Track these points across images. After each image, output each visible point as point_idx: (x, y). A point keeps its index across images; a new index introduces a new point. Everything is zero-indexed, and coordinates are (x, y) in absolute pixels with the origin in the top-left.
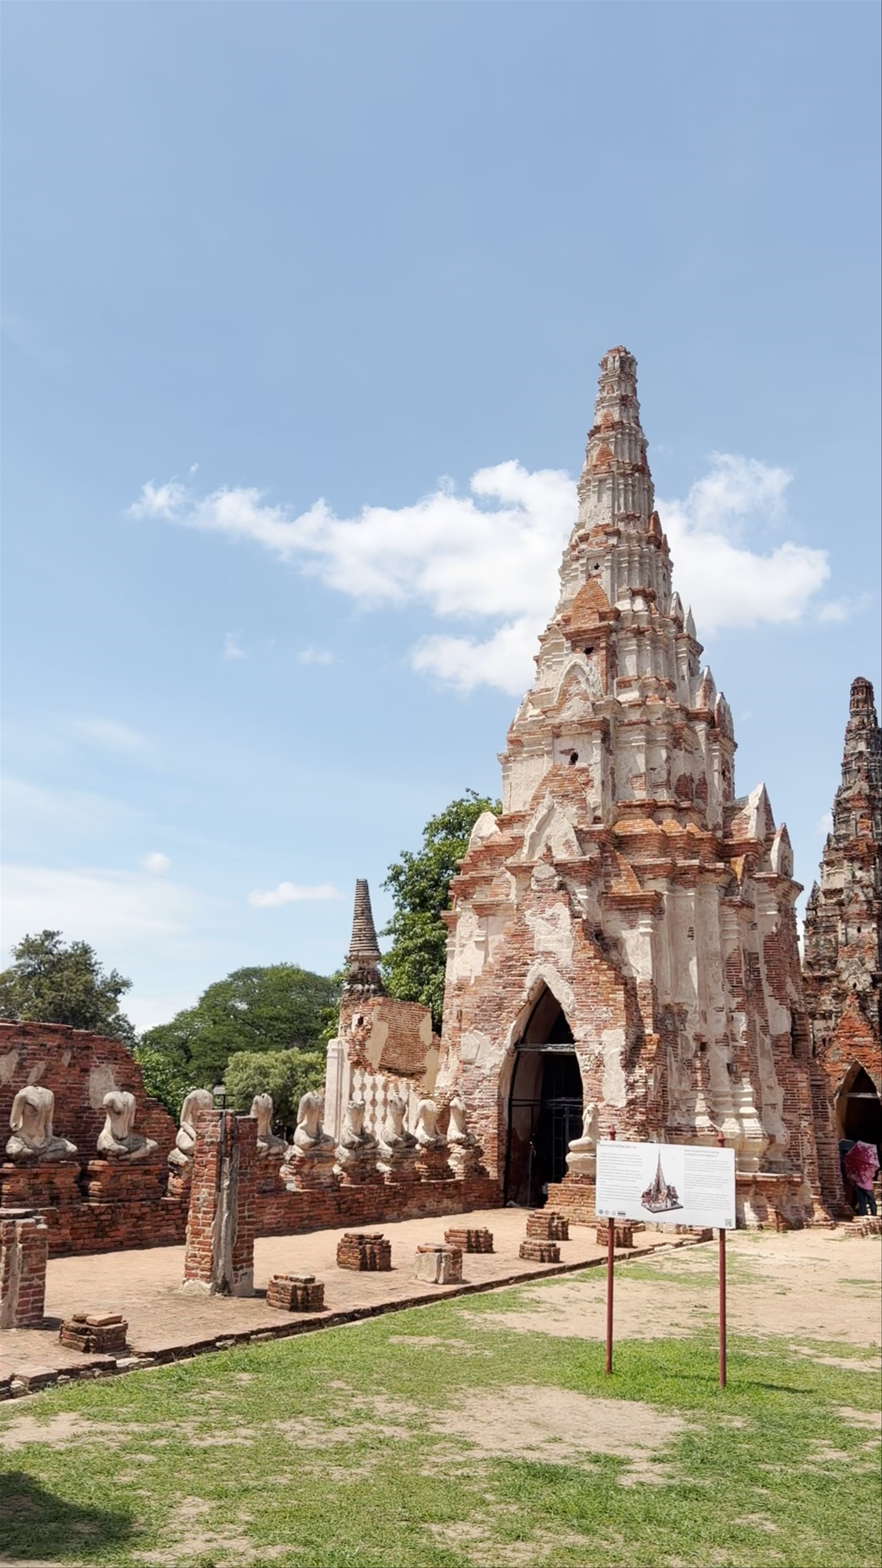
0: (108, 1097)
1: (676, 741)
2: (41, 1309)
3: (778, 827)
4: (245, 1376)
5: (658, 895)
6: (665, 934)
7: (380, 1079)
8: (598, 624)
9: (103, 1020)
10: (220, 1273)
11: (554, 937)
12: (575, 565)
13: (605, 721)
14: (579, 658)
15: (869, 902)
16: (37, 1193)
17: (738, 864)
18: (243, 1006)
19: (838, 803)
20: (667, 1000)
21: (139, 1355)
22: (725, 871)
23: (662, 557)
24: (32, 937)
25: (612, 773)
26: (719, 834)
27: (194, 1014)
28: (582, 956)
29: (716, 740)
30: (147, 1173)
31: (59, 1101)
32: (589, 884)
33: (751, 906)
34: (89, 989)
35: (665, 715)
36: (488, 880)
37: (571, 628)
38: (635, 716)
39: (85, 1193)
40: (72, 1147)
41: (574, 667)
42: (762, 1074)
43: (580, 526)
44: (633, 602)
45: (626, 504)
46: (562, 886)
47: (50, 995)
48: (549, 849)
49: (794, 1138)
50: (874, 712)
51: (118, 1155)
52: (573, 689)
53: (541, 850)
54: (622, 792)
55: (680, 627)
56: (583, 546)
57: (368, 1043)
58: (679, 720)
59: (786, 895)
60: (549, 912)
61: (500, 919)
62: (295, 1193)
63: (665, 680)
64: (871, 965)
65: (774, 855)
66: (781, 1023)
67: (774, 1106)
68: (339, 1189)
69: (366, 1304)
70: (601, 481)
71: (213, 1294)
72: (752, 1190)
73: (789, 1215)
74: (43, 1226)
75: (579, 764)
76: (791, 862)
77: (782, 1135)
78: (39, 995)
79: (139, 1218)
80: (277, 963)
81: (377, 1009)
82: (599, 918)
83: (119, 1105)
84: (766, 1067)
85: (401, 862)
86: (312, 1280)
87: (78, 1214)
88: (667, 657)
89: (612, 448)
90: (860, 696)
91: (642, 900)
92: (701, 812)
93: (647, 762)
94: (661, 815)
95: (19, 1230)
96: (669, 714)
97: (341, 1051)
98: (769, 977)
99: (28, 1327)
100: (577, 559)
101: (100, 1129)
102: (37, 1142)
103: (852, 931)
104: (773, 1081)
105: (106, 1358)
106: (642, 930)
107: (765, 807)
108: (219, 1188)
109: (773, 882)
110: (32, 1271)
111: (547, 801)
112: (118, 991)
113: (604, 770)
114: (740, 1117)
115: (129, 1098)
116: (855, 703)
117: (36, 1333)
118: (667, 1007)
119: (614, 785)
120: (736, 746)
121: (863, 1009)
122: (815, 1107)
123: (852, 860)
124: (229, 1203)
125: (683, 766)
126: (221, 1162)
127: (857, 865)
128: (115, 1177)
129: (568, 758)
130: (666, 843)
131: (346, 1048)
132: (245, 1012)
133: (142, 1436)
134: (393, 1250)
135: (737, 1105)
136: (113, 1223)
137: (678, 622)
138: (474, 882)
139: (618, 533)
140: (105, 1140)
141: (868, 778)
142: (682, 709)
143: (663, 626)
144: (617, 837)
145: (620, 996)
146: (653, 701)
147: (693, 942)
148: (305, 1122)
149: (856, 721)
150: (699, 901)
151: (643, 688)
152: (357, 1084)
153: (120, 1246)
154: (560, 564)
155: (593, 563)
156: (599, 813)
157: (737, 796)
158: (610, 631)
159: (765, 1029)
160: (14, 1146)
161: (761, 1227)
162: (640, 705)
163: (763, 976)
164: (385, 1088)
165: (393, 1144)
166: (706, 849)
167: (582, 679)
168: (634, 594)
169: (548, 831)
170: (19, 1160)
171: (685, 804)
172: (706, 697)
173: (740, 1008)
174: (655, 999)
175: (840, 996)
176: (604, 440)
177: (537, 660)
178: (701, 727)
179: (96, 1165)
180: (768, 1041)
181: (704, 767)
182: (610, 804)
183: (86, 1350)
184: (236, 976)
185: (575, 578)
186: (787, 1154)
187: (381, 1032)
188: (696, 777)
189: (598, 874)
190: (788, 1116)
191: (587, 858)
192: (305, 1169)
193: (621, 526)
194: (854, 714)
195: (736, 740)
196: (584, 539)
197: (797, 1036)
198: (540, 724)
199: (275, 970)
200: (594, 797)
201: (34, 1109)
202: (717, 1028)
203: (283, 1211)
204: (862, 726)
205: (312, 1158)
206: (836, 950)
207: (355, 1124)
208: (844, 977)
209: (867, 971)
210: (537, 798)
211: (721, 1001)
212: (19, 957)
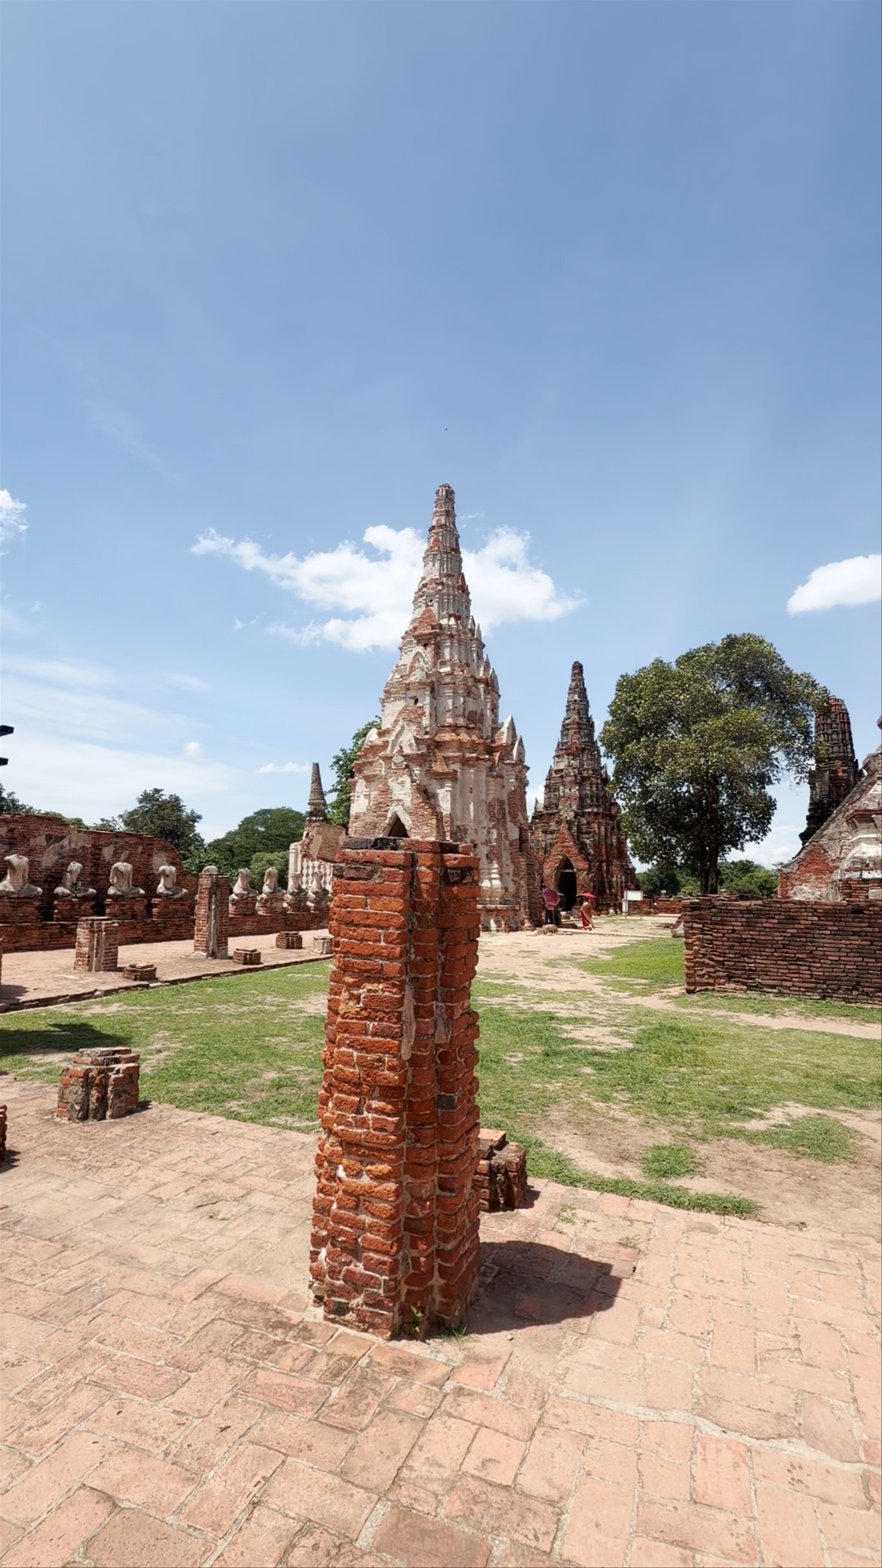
0: (162, 868)
1: (469, 693)
2: (116, 963)
3: (519, 738)
4: (210, 989)
5: (455, 771)
6: (458, 791)
7: (317, 863)
8: (431, 631)
9: (187, 836)
10: (211, 948)
11: (403, 792)
12: (420, 600)
13: (432, 682)
14: (420, 649)
15: (575, 776)
16: (124, 913)
17: (497, 755)
18: (262, 829)
19: (564, 726)
20: (458, 823)
21: (162, 982)
22: (489, 760)
23: (465, 596)
24: (148, 792)
25: (436, 709)
26: (489, 741)
27: (236, 833)
28: (416, 802)
29: (489, 693)
30: (183, 905)
31: (136, 870)
32: (421, 766)
33: (502, 777)
34: (179, 819)
35: (463, 680)
36: (371, 763)
37: (418, 632)
38: (448, 680)
39: (150, 914)
40: (142, 892)
41: (418, 653)
42: (504, 859)
43: (423, 579)
44: (449, 620)
45: (447, 568)
46: (407, 767)
47: (158, 822)
48: (401, 748)
49: (517, 889)
50: (583, 680)
51: (167, 896)
52: (417, 665)
53: (397, 748)
54: (440, 719)
55: (473, 635)
56: (424, 590)
57: (311, 846)
58: (470, 682)
59: (520, 772)
60: (400, 779)
61: (376, 783)
62: (262, 916)
63: (464, 661)
64: (574, 807)
65: (515, 752)
66: (515, 834)
67: (508, 874)
68: (285, 914)
69: (283, 962)
70: (435, 555)
71: (207, 958)
72: (495, 913)
73: (513, 925)
74: (116, 925)
75: (419, 704)
76: (524, 756)
77: (512, 888)
78: (152, 822)
79: (179, 926)
80: (280, 807)
81: (316, 828)
82: (426, 783)
83: (168, 872)
84: (506, 855)
85: (340, 754)
86: (255, 951)
87: (146, 924)
88: (466, 650)
89: (440, 538)
90: (577, 671)
91: (447, 774)
92: (480, 730)
93: (453, 703)
94: (459, 731)
95: (103, 926)
96: (465, 679)
97: (297, 850)
98: (509, 812)
99: (109, 971)
100: (421, 596)
101: (158, 883)
102: (124, 889)
103: (567, 791)
104: (509, 862)
105: (145, 983)
106: (447, 789)
107: (512, 727)
108: (210, 909)
109: (514, 765)
110: (110, 945)
111: (401, 723)
112: (194, 821)
113: (431, 707)
114: (491, 879)
115: (173, 869)
116: (574, 675)
117: (112, 973)
118: (458, 827)
119: (436, 716)
120: (500, 696)
121: (570, 829)
122: (529, 874)
123: (568, 755)
124: (215, 916)
125: (472, 706)
126: (211, 897)
127: (571, 757)
128: (165, 907)
129: (413, 701)
130: (461, 745)
131: (299, 848)
132: (263, 832)
133: (151, 1011)
134: (303, 940)
135: (490, 874)
136: (165, 928)
137: (472, 631)
138: (364, 764)
139: (442, 583)
140: (161, 888)
141: (579, 713)
142: (473, 677)
143: (465, 633)
144: (436, 742)
145: (434, 822)
146: (457, 672)
147: (472, 795)
148: (268, 882)
149: (574, 684)
150: (476, 775)
151: (453, 666)
152: (305, 865)
153: (169, 939)
154: (413, 599)
155: (429, 599)
156: (428, 730)
157: (500, 721)
158: (436, 635)
159: (506, 837)
160: (111, 891)
161: (498, 931)
162: (450, 674)
163: (507, 812)
164: (319, 867)
165: (316, 893)
166: (481, 748)
167: (421, 660)
168: (450, 616)
169: (401, 739)
170: (115, 897)
171: (471, 726)
172: (484, 671)
173: (494, 827)
174: (452, 822)
175: (559, 823)
176: (436, 533)
177: (401, 649)
178: (482, 686)
179: (155, 901)
180: (507, 843)
181: (482, 707)
182: (434, 725)
183: (135, 980)
184: (258, 813)
185: (420, 606)
186: (514, 896)
187: (318, 840)
188: (479, 712)
189: (426, 761)
190: (515, 879)
191: (420, 752)
192: (268, 905)
193: (444, 580)
194: (573, 680)
195: (500, 693)
196: (425, 586)
197: (522, 840)
198: (400, 683)
199: (278, 810)
200: (426, 721)
201: (122, 873)
202: (482, 836)
203: (255, 924)
204: (577, 686)
205: (271, 899)
206: (559, 800)
207: (295, 884)
208: (561, 813)
209: (573, 810)
210: (396, 722)
211: (485, 824)
212: (140, 802)
